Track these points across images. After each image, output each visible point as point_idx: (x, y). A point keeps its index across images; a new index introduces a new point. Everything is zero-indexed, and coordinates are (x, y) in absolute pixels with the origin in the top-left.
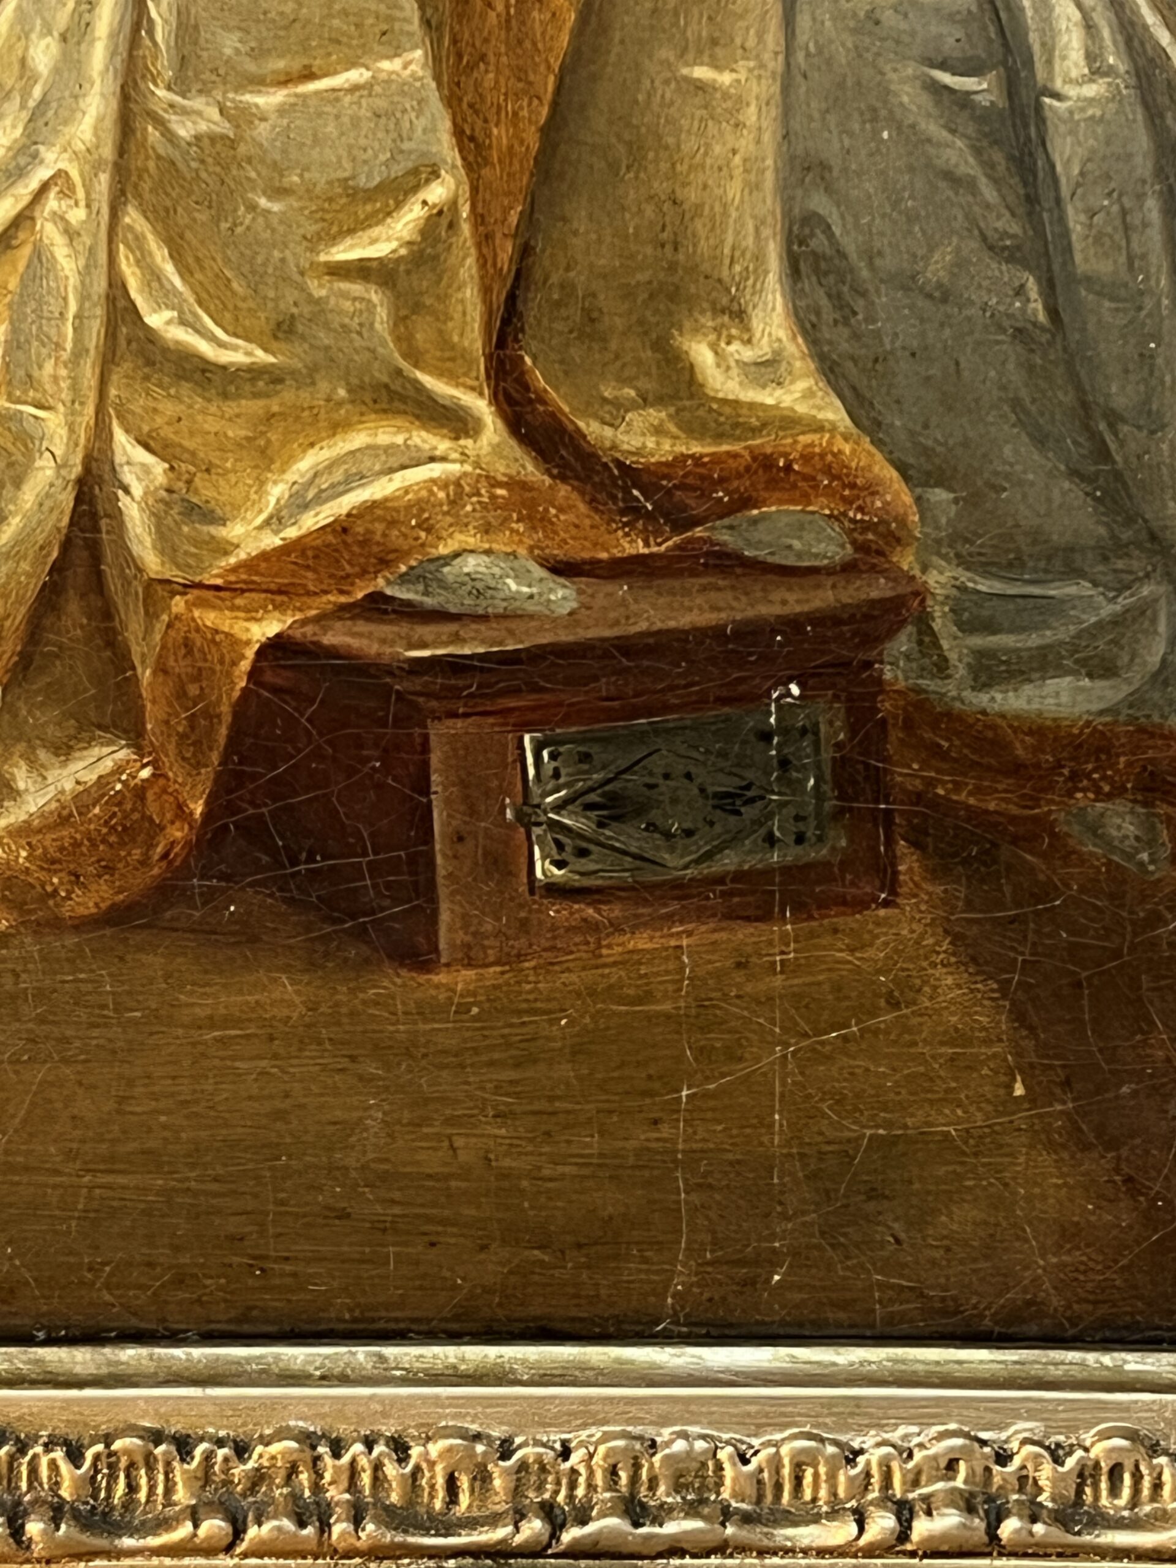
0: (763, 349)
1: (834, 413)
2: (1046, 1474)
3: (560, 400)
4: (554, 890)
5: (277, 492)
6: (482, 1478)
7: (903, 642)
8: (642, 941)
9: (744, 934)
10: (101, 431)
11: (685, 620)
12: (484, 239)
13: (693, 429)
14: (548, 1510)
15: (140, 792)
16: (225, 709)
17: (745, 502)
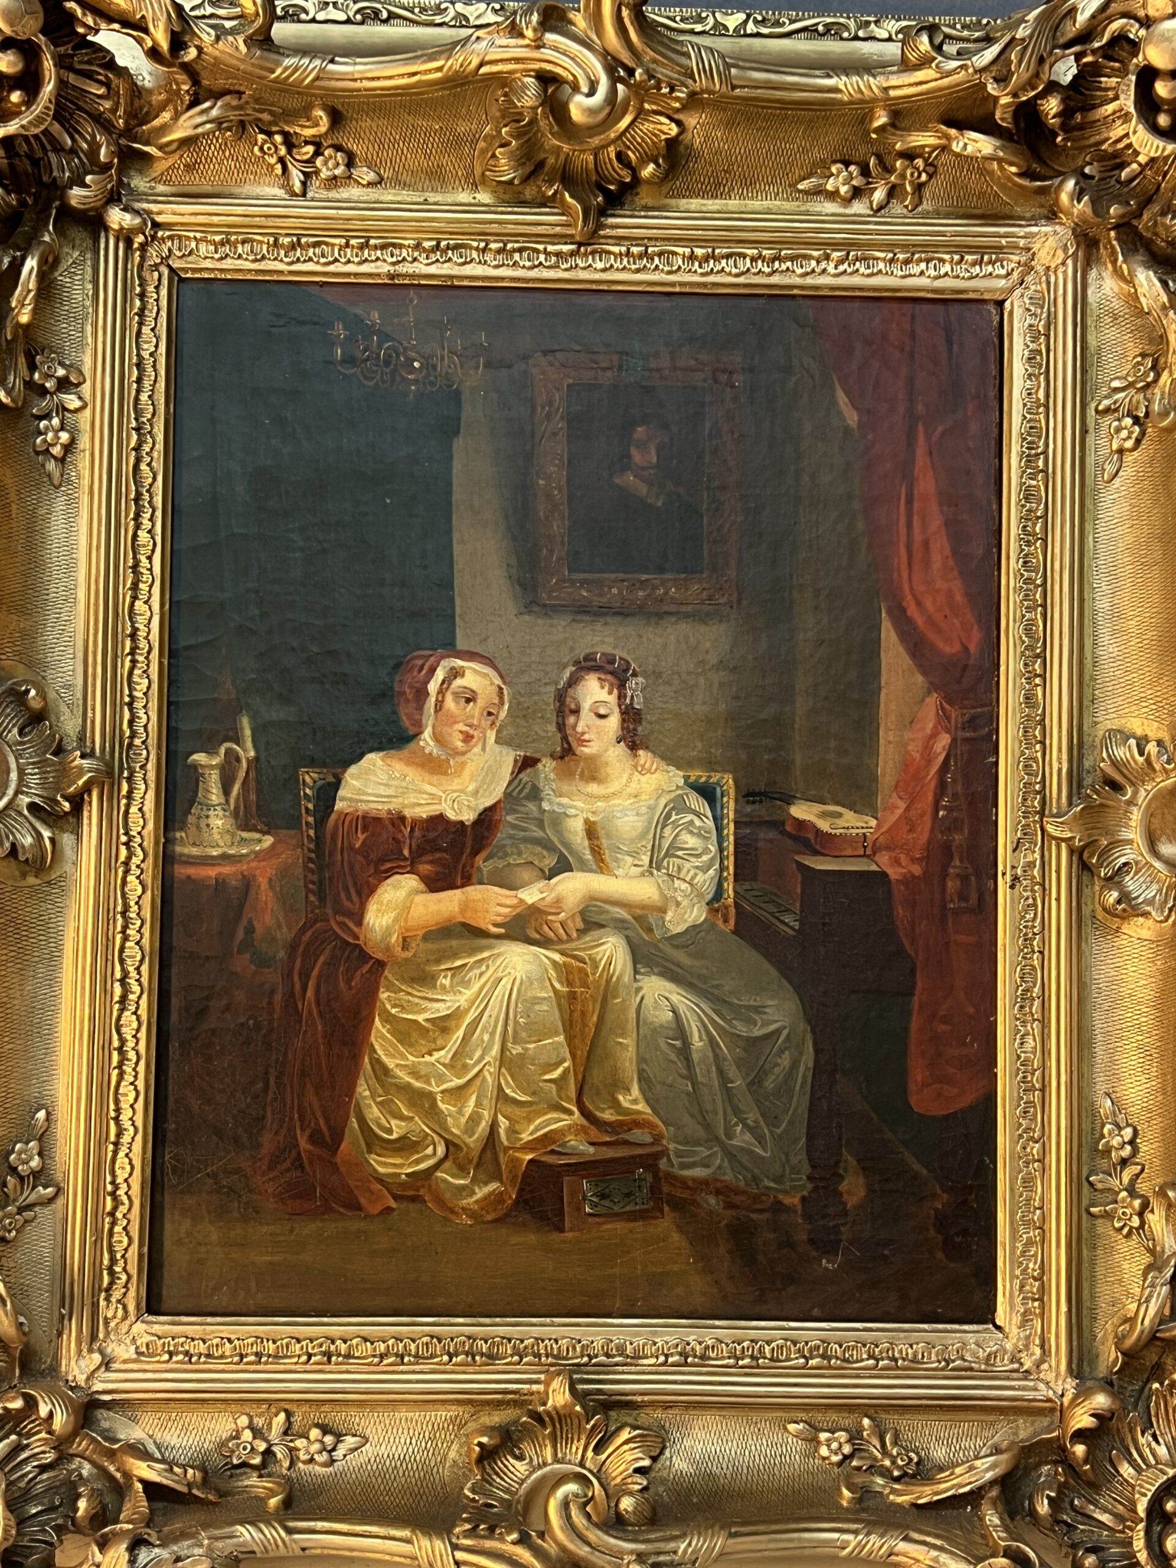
0: (633, 1097)
1: (649, 1110)
2: (698, 1348)
3: (591, 1108)
4: (590, 1215)
5: (532, 1128)
6: (574, 1348)
7: (665, 1160)
8: (609, 1226)
9: (631, 1225)
10: (495, 1115)
11: (617, 1155)
12: (576, 1074)
13: (619, 1114)
14: (589, 1356)
15: (501, 1193)
16: (520, 1175)
17: (630, 1130)
